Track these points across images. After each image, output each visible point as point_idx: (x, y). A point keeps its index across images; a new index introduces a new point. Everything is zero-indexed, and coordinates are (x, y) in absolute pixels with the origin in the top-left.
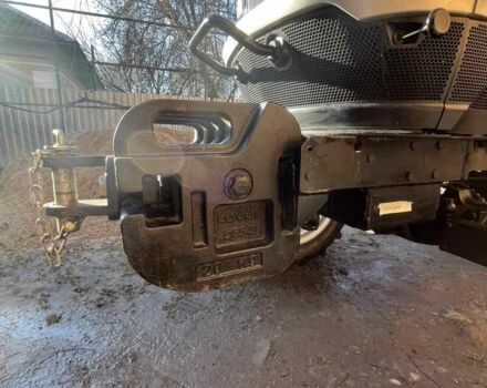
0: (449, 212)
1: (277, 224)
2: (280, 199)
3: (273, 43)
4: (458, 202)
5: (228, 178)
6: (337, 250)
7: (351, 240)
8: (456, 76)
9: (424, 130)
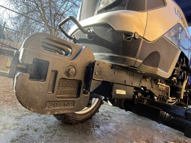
0: (135, 99)
1: (82, 92)
2: (85, 81)
3: (89, 31)
4: (138, 96)
5: (67, 69)
6: (96, 118)
7: (102, 114)
8: (139, 52)
9: (131, 66)
